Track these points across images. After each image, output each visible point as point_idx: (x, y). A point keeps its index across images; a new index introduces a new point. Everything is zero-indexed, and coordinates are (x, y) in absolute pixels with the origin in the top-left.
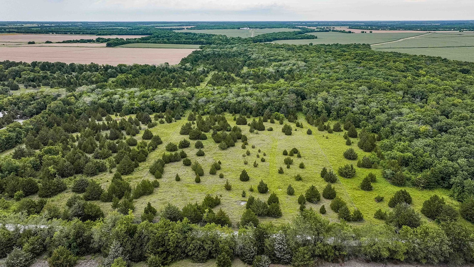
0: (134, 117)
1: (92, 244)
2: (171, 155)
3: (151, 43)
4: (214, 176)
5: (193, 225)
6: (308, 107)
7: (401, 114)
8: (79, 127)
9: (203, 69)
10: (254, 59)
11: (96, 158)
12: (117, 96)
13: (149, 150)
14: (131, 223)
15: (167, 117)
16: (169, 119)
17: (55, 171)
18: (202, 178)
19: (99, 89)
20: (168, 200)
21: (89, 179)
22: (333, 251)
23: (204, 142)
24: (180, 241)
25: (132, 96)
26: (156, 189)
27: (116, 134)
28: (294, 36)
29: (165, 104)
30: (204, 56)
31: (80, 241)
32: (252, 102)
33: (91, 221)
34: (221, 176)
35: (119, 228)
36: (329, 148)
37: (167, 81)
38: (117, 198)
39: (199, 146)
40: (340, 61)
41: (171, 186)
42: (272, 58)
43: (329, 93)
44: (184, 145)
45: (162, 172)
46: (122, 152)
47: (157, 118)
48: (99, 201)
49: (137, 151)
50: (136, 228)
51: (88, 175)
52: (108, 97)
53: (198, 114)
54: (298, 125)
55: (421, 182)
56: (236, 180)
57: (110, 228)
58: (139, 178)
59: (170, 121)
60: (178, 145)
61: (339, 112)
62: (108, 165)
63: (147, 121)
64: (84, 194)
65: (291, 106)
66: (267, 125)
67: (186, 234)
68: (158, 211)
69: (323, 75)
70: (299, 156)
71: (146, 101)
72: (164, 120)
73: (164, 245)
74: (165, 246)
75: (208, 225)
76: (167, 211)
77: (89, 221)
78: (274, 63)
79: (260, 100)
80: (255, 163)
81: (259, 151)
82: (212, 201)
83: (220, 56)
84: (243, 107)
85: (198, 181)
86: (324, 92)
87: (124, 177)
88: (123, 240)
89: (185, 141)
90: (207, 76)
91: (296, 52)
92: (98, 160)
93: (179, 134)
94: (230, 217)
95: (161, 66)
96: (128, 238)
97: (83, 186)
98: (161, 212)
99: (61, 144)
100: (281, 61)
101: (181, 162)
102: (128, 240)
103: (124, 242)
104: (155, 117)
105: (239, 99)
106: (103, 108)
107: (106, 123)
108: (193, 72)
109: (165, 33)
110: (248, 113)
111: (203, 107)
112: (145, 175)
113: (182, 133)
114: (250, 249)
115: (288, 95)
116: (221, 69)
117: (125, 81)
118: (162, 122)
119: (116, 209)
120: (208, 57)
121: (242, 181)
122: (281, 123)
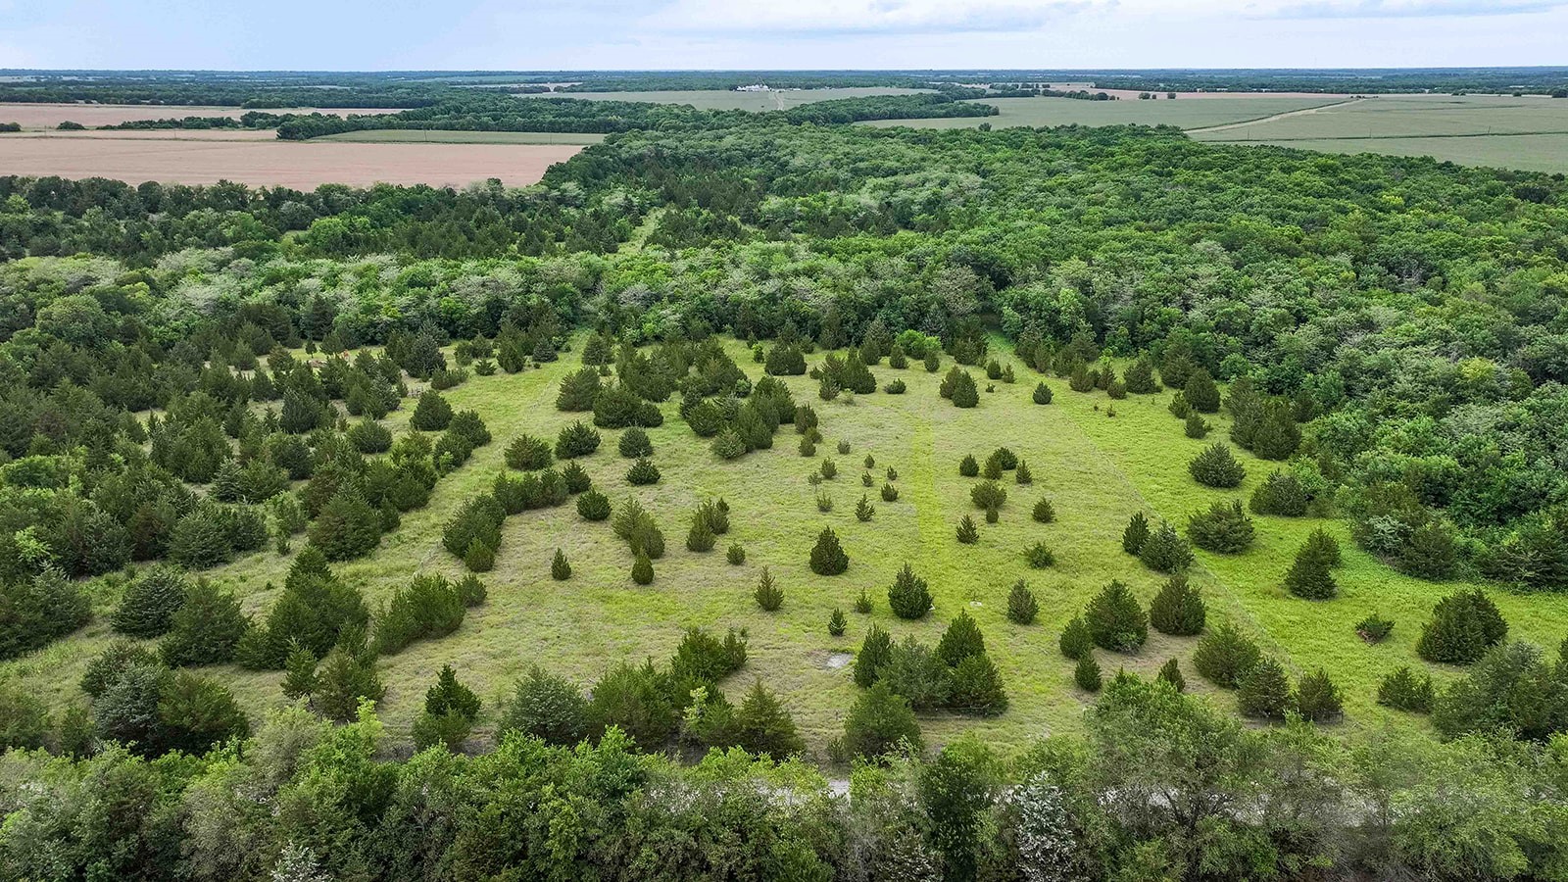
0: (376, 353)
1: (185, 863)
2: (530, 483)
3: (437, 129)
4: (708, 559)
5: (647, 761)
6: (1021, 312)
7: (1369, 325)
8: (162, 389)
9: (626, 198)
10: (801, 171)
11: (222, 499)
12: (313, 283)
13: (438, 467)
14: (367, 757)
15: (504, 350)
16: (514, 357)
17: (43, 548)
18: (660, 566)
19: (245, 260)
20: (525, 656)
21: (191, 579)
22: (1274, 855)
23: (652, 434)
24: (593, 832)
25: (367, 283)
26: (471, 617)
27: (307, 410)
28: (923, 108)
29: (495, 308)
30: (625, 162)
31: (130, 852)
32: (817, 297)
33: (183, 756)
34: (736, 558)
35: (315, 782)
36: (1126, 449)
37: (497, 236)
38: (306, 653)
39: (634, 448)
40: (1098, 171)
41: (534, 602)
42: (862, 165)
43: (1090, 264)
44: (579, 445)
45: (495, 544)
46: (330, 473)
47: (465, 356)
48: (226, 670)
49: (391, 469)
50: (389, 780)
51: (189, 561)
52: (281, 286)
53: (621, 340)
54: (995, 373)
55: (1522, 562)
56: (795, 569)
57: (269, 785)
58: (401, 573)
59: (514, 366)
60: (553, 447)
61: (1139, 325)
62: (271, 522)
63: (426, 365)
64: (164, 638)
65: (961, 309)
66: (883, 373)
67: (623, 802)
68: (487, 702)
69: (1052, 213)
70: (1024, 479)
71: (422, 298)
72: (494, 362)
73: (523, 854)
74: (525, 857)
75: (714, 758)
76: (526, 703)
77: (173, 755)
78: (871, 182)
79: (847, 290)
80: (862, 505)
81: (870, 463)
82: (712, 655)
83: (678, 162)
84: (786, 315)
85: (643, 578)
86: (1075, 260)
87: (341, 570)
88: (330, 841)
89: (579, 429)
90: (640, 224)
91: (942, 148)
92: (234, 508)
93: (552, 408)
94: (795, 719)
95: (476, 192)
96: (355, 828)
97: (163, 608)
98: (500, 705)
99: (82, 449)
100: (895, 173)
101: (572, 506)
102: (352, 839)
103: (336, 847)
104: (460, 352)
105: (770, 287)
106: (259, 323)
107: (270, 375)
108: (589, 211)
109: (483, 100)
110: (807, 338)
111: (637, 317)
112: (425, 558)
113: (565, 406)
114: (913, 857)
115: (946, 273)
116: (690, 200)
117: (344, 235)
118: (485, 371)
119: (304, 699)
120: (638, 165)
121: (822, 574)
122: (933, 368)
